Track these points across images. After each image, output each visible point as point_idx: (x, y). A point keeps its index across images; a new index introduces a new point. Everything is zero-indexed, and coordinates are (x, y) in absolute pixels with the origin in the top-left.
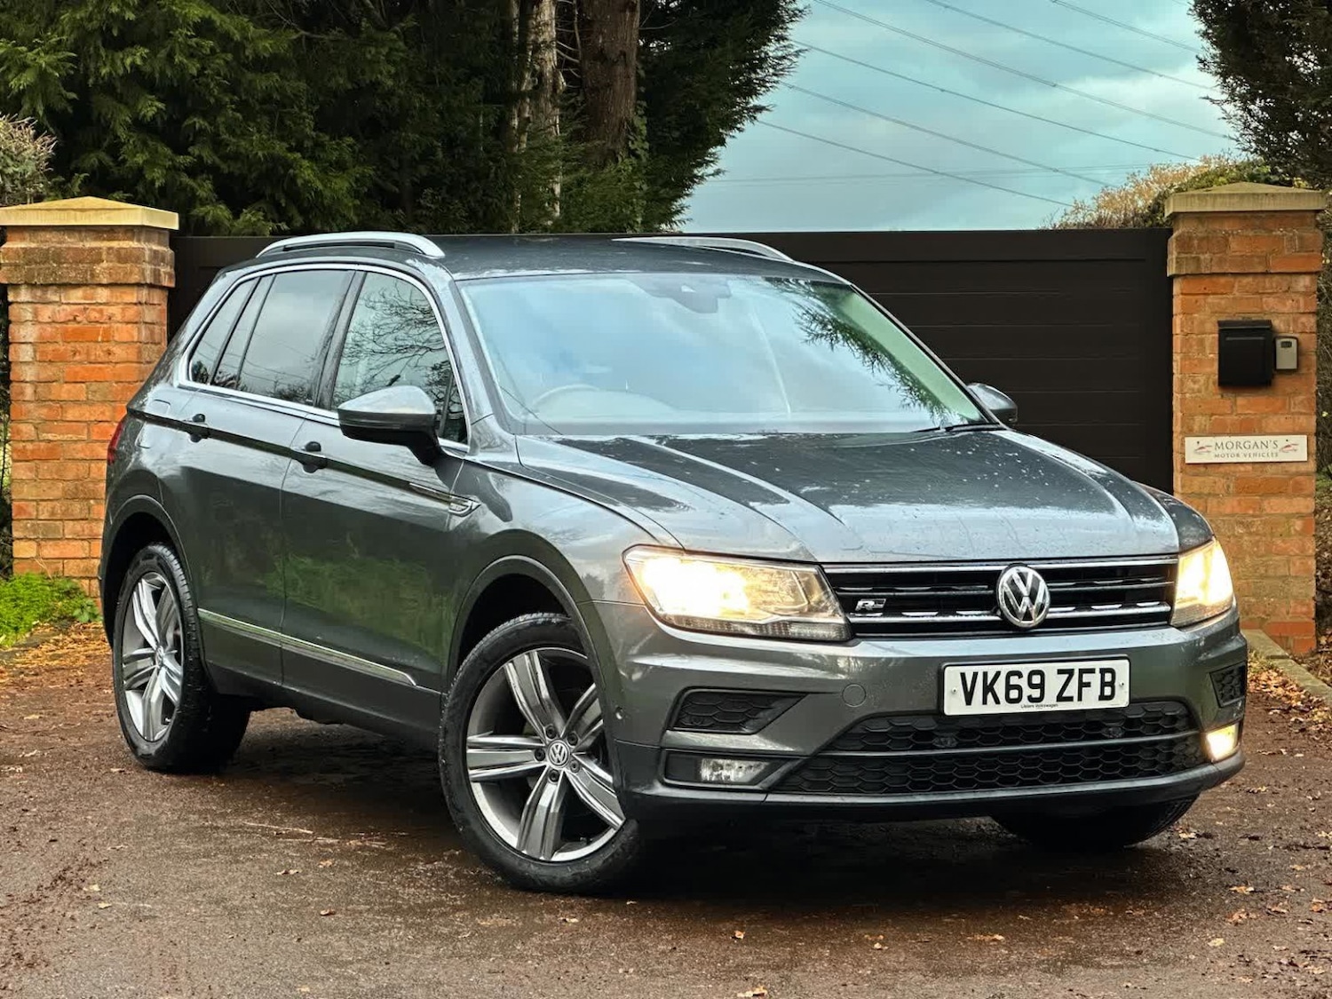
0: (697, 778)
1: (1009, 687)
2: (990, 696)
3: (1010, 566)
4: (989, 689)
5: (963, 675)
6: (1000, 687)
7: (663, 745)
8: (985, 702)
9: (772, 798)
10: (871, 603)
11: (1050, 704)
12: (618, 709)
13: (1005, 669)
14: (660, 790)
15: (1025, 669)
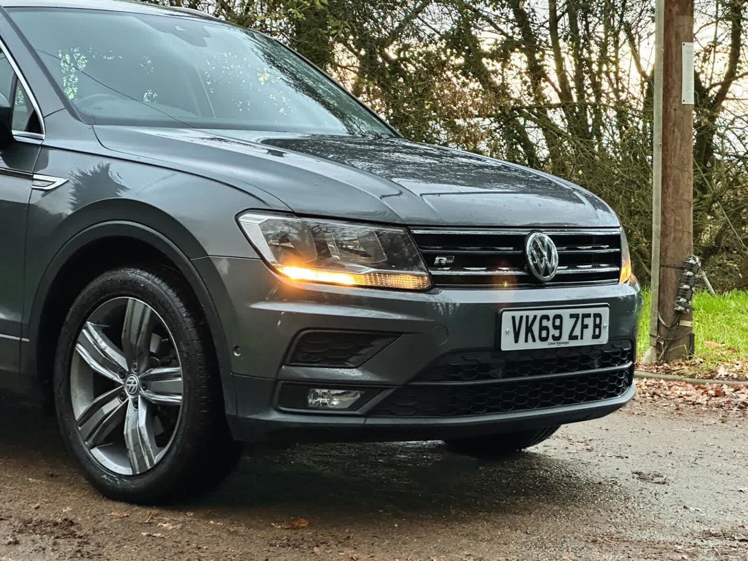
0: (305, 405)
1: (542, 328)
2: (530, 335)
3: (532, 232)
4: (529, 330)
5: (513, 318)
6: (536, 328)
7: (279, 377)
8: (526, 341)
9: (370, 421)
10: (444, 260)
11: (565, 342)
12: (236, 348)
13: (539, 313)
14: (275, 416)
15: (551, 313)
